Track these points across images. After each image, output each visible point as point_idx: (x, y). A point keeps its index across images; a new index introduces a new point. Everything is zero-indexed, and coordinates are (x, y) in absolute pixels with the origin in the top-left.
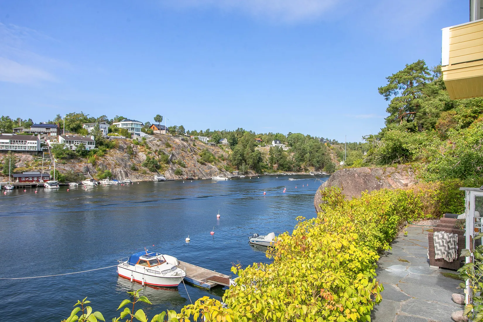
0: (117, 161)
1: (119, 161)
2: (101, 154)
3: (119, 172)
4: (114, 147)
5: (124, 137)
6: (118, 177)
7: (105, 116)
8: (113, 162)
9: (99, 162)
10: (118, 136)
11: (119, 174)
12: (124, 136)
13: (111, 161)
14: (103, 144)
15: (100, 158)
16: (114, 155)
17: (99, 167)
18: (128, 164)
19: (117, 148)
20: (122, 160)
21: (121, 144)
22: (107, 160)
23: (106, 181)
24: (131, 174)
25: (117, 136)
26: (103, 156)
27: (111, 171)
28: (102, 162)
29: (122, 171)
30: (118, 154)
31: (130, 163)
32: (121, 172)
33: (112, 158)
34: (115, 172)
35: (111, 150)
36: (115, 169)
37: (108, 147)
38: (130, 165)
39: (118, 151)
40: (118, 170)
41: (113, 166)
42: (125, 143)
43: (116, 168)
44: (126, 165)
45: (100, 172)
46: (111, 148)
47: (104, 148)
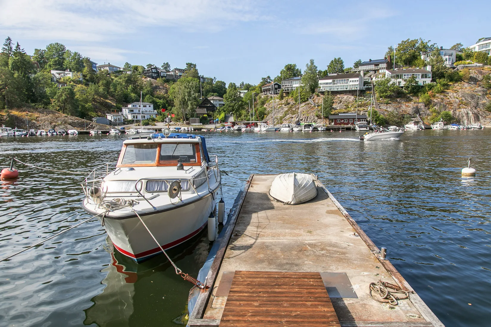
0: (463, 99)
1: (466, 99)
2: (439, 89)
3: (464, 115)
4: (461, 79)
5: (481, 65)
6: (463, 122)
7: (460, 44)
8: (457, 100)
9: (435, 100)
10: (472, 64)
11: (465, 118)
12: (481, 63)
13: (454, 99)
14: (444, 77)
15: (437, 95)
16: (460, 91)
17: (435, 107)
18: (481, 102)
19: (465, 81)
20: (472, 97)
21: (473, 74)
22: (448, 97)
23: (438, 124)
24: (485, 117)
25: (469, 64)
26: (443, 92)
27: (451, 112)
28: (440, 100)
29: (470, 112)
30: (466, 88)
31: (485, 101)
32: (467, 114)
33: (455, 94)
34: (457, 115)
35: (456, 85)
36: (459, 110)
37: (451, 80)
38: (484, 104)
39: (466, 85)
40: (463, 111)
41: (456, 105)
42: (481, 73)
43: (460, 108)
44: (478, 104)
45: (434, 114)
46: (457, 81)
47: (444, 81)
